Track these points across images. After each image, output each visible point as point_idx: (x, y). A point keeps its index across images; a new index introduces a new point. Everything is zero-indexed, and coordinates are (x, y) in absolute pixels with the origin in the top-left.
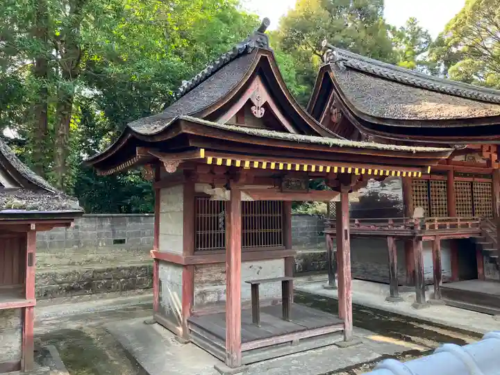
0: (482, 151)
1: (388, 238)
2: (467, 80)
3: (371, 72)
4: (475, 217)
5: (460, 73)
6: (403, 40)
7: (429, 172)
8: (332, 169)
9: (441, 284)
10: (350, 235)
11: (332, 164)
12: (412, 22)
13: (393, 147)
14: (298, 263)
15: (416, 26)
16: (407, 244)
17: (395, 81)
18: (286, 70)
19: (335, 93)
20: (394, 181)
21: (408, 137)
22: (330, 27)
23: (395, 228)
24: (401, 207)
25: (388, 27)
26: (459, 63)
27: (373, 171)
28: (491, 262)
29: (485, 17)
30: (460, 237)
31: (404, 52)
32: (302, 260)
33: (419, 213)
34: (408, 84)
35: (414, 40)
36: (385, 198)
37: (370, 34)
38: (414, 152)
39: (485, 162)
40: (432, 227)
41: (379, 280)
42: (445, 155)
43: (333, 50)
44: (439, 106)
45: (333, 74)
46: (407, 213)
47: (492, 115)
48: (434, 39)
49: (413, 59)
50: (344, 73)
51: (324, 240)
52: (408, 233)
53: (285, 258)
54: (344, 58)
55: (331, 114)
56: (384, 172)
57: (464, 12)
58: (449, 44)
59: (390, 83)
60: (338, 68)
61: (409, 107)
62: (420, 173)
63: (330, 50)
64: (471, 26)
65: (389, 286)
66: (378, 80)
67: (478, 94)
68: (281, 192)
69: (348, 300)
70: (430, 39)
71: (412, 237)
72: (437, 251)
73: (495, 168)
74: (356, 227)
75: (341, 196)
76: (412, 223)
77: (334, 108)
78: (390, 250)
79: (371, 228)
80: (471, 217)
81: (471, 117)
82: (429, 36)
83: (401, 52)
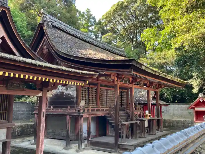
0: (111, 76)
1: (67, 116)
2: (110, 43)
3: (65, 30)
4: (107, 106)
5: (107, 39)
6: (84, 19)
7: (87, 84)
8: (38, 78)
9: (90, 139)
10: (46, 114)
11: (38, 75)
12: (88, 11)
13: (71, 70)
14: (18, 130)
15: (90, 13)
16: (76, 119)
17: (76, 37)
18: (21, 21)
19: (46, 38)
20: (73, 87)
21: (80, 65)
22: (48, 3)
23: (71, 111)
24: (74, 100)
25: (77, 10)
26: (107, 35)
27: (60, 81)
28: (112, 127)
29: (119, 15)
30: (101, 115)
31: (84, 24)
32: (20, 129)
33: (83, 103)
34: (83, 40)
35: (88, 20)
36: (67, 95)
37: (68, 12)
38: (81, 73)
39: (112, 80)
40: (88, 111)
41: (61, 138)
42: (95, 76)
43: (46, 16)
44: (95, 53)
45: (45, 28)
46: (77, 103)
47: (115, 60)
48: (97, 21)
49: (88, 29)
50: (51, 28)
51: (34, 117)
52: (77, 114)
53: (7, 128)
54: (52, 21)
55: (43, 49)
56: (66, 82)
57: (110, 12)
58: (103, 25)
59: (74, 38)
60: (48, 25)
61: (82, 51)
62: (83, 84)
63: (45, 15)
64: (113, 19)
65: (65, 141)
66: (68, 35)
67: (112, 50)
68: (7, 89)
69: (41, 150)
70: (95, 21)
71: (78, 116)
72: (90, 122)
73: (116, 84)
74: (51, 110)
75: (43, 93)
76: (79, 109)
77: (45, 46)
78: (67, 122)
79: (59, 111)
80: (105, 106)
81: (107, 59)
82: (95, 19)
83: (82, 24)
